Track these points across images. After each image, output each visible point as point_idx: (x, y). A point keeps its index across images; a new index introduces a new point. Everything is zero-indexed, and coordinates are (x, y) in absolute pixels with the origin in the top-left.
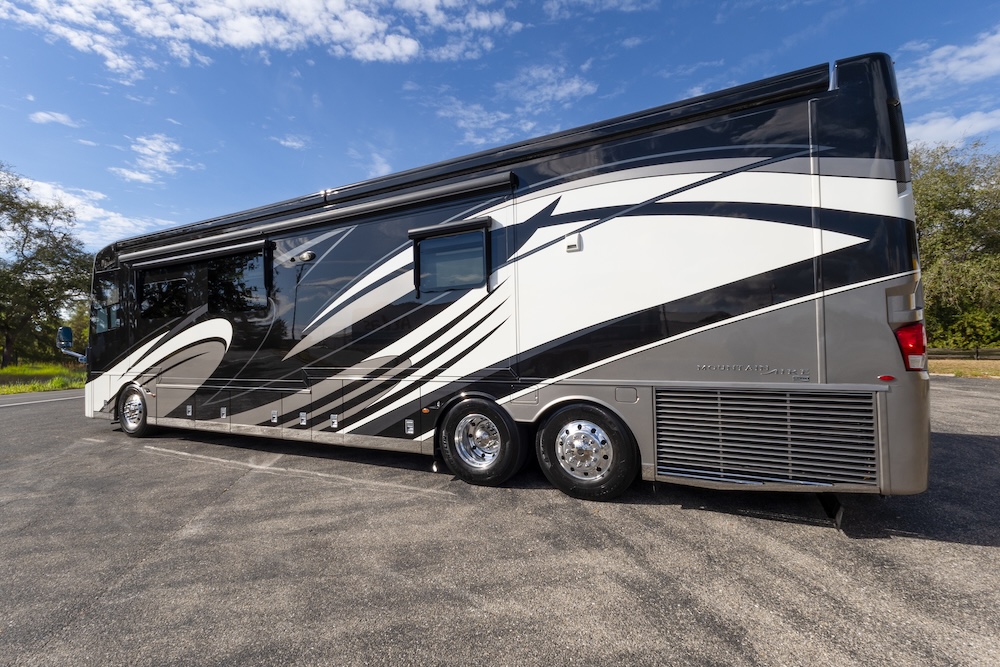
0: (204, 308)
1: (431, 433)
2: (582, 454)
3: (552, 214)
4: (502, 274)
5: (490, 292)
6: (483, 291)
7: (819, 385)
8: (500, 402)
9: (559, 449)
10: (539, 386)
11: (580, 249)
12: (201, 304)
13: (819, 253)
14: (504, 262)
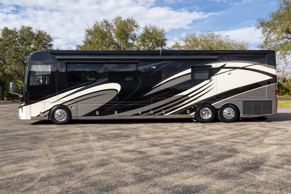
0: (107, 79)
1: (194, 113)
2: (229, 114)
3: (225, 67)
4: (213, 77)
5: (210, 81)
6: (209, 81)
7: (266, 99)
8: (212, 105)
9: (224, 114)
10: (221, 101)
11: (230, 74)
12: (105, 78)
13: (267, 79)
14: (213, 75)
